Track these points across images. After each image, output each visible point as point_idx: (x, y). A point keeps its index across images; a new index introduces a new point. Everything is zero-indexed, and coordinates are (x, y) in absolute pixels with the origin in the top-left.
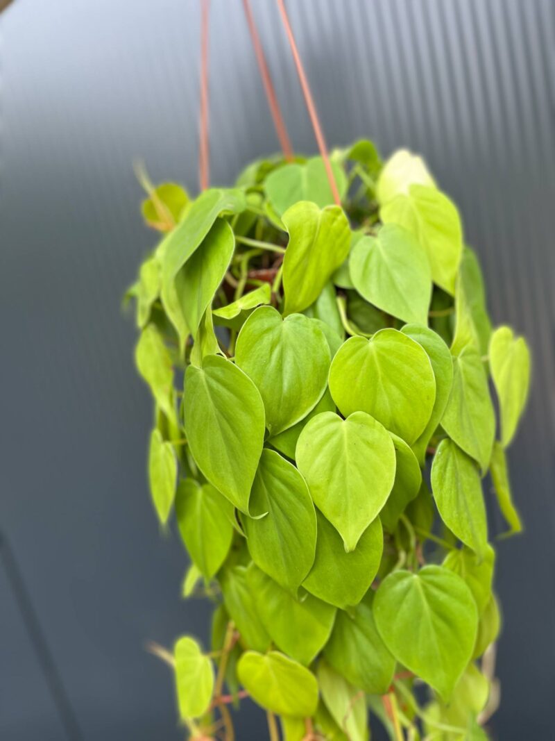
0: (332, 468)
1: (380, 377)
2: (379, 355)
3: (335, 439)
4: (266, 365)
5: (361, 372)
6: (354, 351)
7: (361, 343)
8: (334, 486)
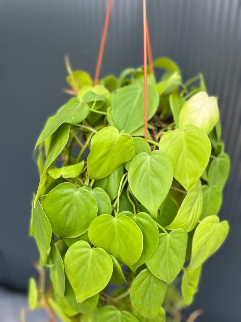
0: (80, 267)
1: (117, 235)
2: (118, 226)
3: (84, 256)
4: (59, 211)
5: (106, 231)
6: (104, 221)
7: (109, 218)
8: (78, 275)
